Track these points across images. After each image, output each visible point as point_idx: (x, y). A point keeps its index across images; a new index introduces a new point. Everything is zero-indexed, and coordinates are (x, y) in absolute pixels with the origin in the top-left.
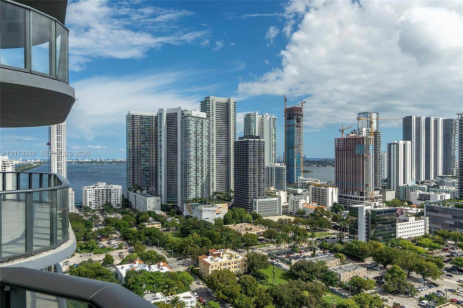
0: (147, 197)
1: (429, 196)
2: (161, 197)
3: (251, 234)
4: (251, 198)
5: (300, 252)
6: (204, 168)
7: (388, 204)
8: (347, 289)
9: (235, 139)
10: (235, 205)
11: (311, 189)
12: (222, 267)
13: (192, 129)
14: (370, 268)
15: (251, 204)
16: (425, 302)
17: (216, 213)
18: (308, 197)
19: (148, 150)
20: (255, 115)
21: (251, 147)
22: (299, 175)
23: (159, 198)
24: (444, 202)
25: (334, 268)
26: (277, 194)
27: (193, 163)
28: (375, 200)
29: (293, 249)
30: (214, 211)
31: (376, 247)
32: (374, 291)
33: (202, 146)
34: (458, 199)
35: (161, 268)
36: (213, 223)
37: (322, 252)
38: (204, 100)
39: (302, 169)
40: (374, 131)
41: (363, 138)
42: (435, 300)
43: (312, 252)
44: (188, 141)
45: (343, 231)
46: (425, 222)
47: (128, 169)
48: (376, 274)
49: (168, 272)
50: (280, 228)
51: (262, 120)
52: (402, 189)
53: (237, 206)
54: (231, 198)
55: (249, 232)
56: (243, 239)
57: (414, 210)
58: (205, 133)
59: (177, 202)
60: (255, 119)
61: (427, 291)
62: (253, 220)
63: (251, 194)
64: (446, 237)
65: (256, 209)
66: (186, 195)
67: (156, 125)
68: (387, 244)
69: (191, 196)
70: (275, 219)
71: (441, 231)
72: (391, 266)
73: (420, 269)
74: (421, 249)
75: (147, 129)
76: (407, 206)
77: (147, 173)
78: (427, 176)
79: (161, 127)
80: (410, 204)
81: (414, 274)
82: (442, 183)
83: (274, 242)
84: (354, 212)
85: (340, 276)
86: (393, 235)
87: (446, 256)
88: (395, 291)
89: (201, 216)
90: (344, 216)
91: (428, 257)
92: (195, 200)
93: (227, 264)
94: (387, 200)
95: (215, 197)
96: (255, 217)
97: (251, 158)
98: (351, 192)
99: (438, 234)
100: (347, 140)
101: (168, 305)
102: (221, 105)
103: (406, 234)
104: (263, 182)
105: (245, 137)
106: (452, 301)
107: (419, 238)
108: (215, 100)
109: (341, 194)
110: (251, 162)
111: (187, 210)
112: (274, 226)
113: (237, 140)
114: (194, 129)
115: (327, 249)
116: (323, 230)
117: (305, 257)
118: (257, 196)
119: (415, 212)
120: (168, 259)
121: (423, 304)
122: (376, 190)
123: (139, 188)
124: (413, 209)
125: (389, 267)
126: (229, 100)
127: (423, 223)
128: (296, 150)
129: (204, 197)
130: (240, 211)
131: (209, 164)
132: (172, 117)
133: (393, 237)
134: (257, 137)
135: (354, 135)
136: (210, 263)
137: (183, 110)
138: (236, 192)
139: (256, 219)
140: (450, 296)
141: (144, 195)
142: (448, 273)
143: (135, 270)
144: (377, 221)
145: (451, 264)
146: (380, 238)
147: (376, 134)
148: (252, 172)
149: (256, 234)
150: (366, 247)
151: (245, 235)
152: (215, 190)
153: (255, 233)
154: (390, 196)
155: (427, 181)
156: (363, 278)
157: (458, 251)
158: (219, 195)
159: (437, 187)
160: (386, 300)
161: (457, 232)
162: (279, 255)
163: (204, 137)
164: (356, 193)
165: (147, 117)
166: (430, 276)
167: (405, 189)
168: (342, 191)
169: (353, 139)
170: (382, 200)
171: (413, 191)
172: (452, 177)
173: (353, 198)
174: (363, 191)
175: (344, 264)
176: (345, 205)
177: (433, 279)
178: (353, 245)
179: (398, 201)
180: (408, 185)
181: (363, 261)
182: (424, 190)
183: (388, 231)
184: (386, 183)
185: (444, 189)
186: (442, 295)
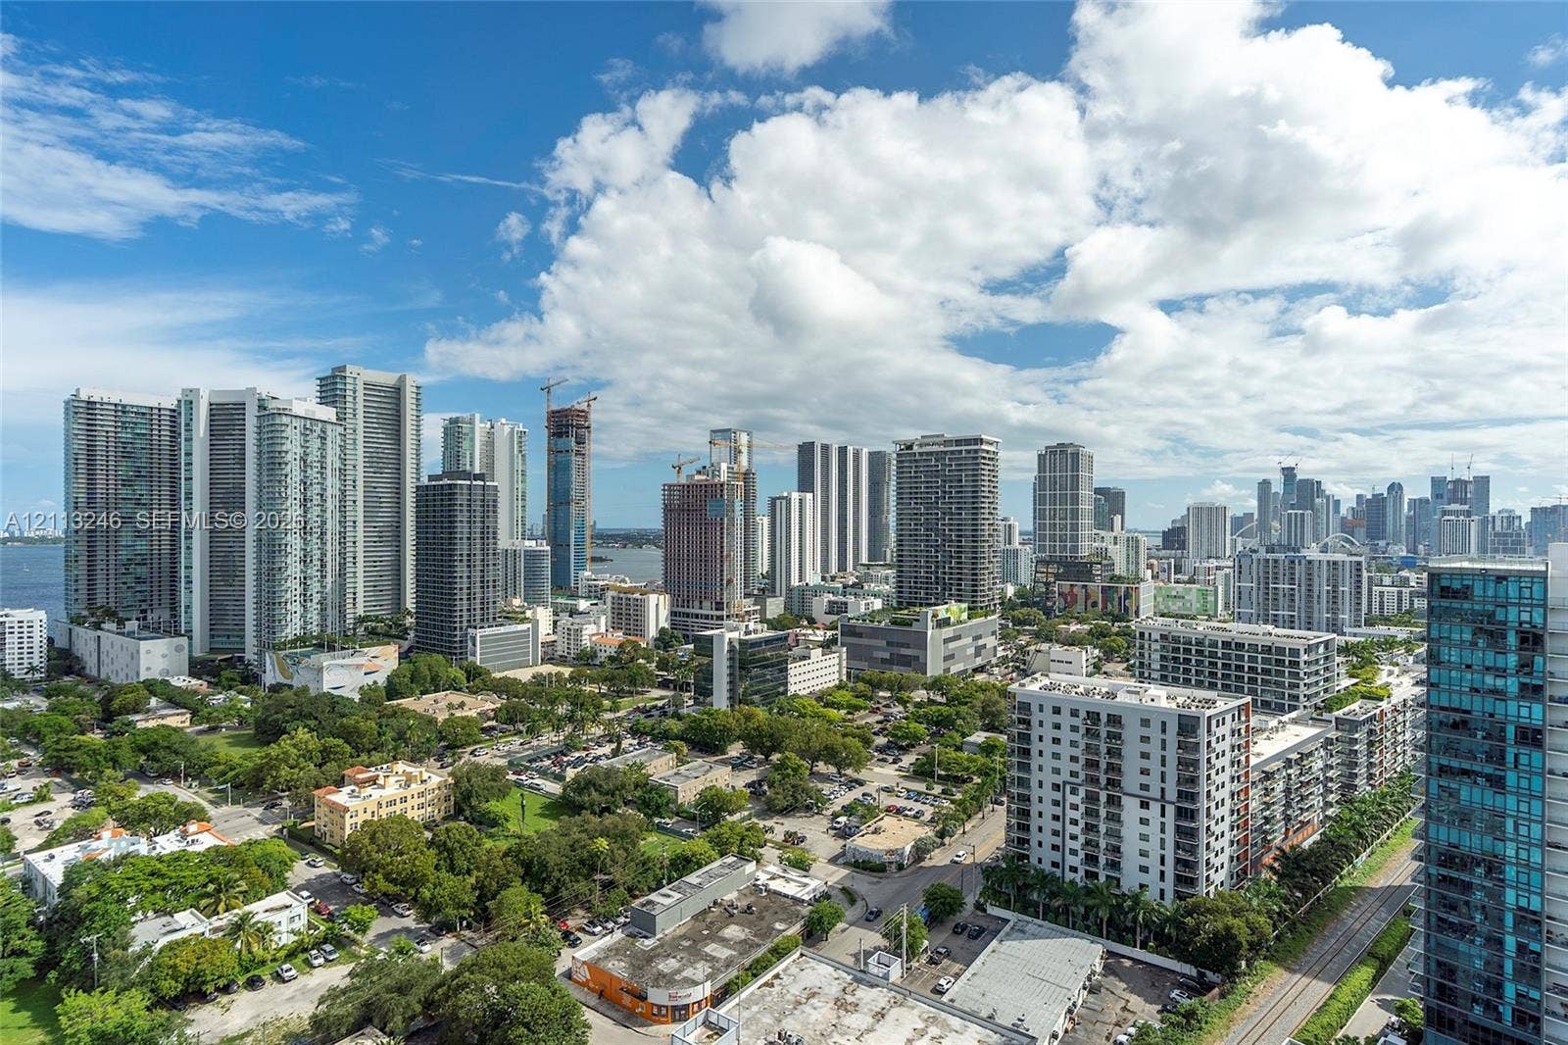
0: (140, 639)
1: (846, 604)
2: (190, 638)
3: (463, 718)
4: (461, 629)
5: (585, 749)
6: (329, 554)
7: (773, 625)
8: (692, 818)
9: (418, 479)
10: (418, 648)
11: (609, 600)
12: (384, 812)
13: (292, 447)
14: (738, 765)
15: (461, 642)
16: (843, 819)
17: (363, 672)
18: (603, 619)
19: (145, 504)
20: (471, 422)
21: (461, 499)
22: (581, 567)
23: (184, 641)
24: (872, 615)
25: (662, 775)
26: (529, 614)
27: (294, 542)
28: (747, 618)
29: (569, 746)
30: (359, 667)
31: (748, 718)
32: (746, 813)
33: (322, 495)
34: (895, 609)
35: (189, 839)
36: (357, 698)
37: (635, 742)
38: (329, 373)
39: (589, 553)
40: (743, 470)
41: (722, 485)
42: (860, 813)
43: (614, 746)
44: (280, 482)
45: (681, 690)
46: (840, 657)
47: (70, 561)
48: (750, 776)
49: (216, 849)
50: (536, 696)
51: (490, 434)
52: (796, 592)
53: (423, 649)
54: (406, 631)
55: (458, 714)
56: (440, 732)
57: (820, 635)
58: (332, 459)
59: (243, 650)
60: (473, 430)
61: (847, 797)
62: (468, 682)
63: (461, 616)
64: (876, 685)
65: (474, 654)
66: (274, 627)
67: (174, 434)
68: (770, 711)
69: (288, 630)
70: (524, 675)
71: (868, 673)
72: (778, 756)
73: (830, 754)
74: (832, 713)
75: (140, 443)
76: (805, 627)
77: (142, 571)
78: (842, 567)
79: (189, 440)
80: (812, 622)
81: (821, 767)
82: (868, 578)
83: (521, 732)
84: (705, 646)
85: (677, 792)
86: (781, 689)
87: (878, 722)
88: (786, 809)
89: (320, 681)
90: (683, 656)
91: (846, 727)
92: (301, 640)
93: (398, 801)
94: (769, 616)
95: (361, 631)
96: (473, 673)
97: (462, 529)
98: (697, 603)
99: (863, 680)
100: (688, 488)
101: (215, 941)
102: (380, 391)
103: (805, 685)
104: (494, 587)
105: (445, 474)
106: (888, 810)
107: (828, 692)
108: (362, 375)
109: (676, 609)
110: (461, 539)
111: (277, 671)
112: (521, 691)
113: (425, 481)
114: (299, 451)
115: (647, 734)
116: (638, 693)
117: (598, 758)
118: (478, 621)
119: (822, 639)
120: (212, 811)
121: (838, 826)
122: (747, 595)
123: (111, 614)
124: (817, 632)
125: (775, 757)
126: (402, 379)
127: (837, 661)
128: (573, 509)
129: (329, 631)
130: (433, 663)
131: (342, 543)
132: (226, 417)
133: (782, 694)
134: (477, 477)
135: (704, 477)
136: (347, 805)
137: (264, 397)
138: (420, 614)
139: (476, 680)
140: (886, 800)
141: (130, 634)
142: (881, 757)
143: (100, 857)
144: (751, 662)
145: (885, 736)
146: (756, 698)
147: (747, 476)
148: (465, 563)
149: (475, 715)
150: (731, 720)
151: (446, 721)
152: (360, 611)
153: (473, 713)
154: (775, 607)
155: (841, 574)
156: (724, 788)
157: (897, 710)
158: (374, 624)
159: (858, 585)
160: (771, 830)
161: (894, 673)
162: (535, 760)
163: (329, 471)
164: (707, 604)
165: (144, 411)
166: (849, 765)
167: (803, 592)
168: (677, 600)
169: (701, 486)
170: (758, 616)
171: (816, 596)
172: (882, 565)
173: (701, 615)
174: (721, 599)
175: (684, 764)
176: (685, 633)
177: (856, 771)
178: (703, 720)
179: (789, 617)
180: (807, 584)
181: (723, 752)
182: (837, 593)
183: (772, 681)
184: (767, 581)
185: (872, 588)
186: (872, 801)
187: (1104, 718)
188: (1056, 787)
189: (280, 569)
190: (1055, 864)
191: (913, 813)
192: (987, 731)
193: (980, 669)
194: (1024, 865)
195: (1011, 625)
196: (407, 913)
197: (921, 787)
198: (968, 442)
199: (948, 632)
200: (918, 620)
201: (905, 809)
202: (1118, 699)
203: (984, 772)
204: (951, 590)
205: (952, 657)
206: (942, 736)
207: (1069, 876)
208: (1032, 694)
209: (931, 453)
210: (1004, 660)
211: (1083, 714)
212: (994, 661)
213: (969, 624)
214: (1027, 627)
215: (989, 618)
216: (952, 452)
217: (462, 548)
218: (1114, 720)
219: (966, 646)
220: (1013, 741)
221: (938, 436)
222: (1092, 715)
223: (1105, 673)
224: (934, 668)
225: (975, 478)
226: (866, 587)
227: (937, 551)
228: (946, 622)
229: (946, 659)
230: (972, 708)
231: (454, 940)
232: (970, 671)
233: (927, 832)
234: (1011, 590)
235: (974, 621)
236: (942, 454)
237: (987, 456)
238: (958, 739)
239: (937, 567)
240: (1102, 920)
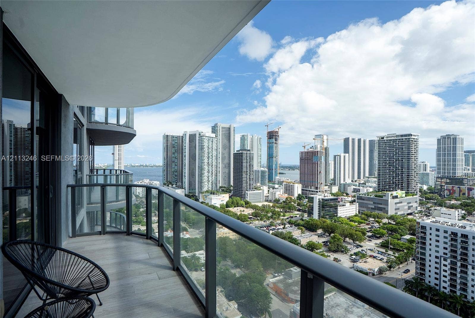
0: (176, 189)
1: (359, 189)
2: (185, 189)
3: (244, 214)
4: (244, 191)
5: (275, 226)
6: (214, 170)
7: (332, 194)
9: (234, 151)
10: (234, 195)
11: (284, 185)
12: (225, 235)
13: (206, 144)
14: (320, 236)
15: (244, 194)
16: (354, 257)
18: (282, 190)
19: (177, 158)
20: (247, 136)
21: (244, 156)
22: (276, 175)
24: (368, 193)
25: (297, 236)
26: (261, 188)
27: (206, 167)
28: (324, 192)
29: (271, 225)
30: (220, 199)
31: (324, 222)
32: (322, 250)
33: (212, 156)
34: (377, 192)
35: (184, 235)
36: (219, 207)
37: (290, 226)
38: (214, 125)
39: (278, 172)
40: (325, 147)
41: (318, 152)
42: (360, 255)
43: (283, 226)
44: (203, 153)
45: (304, 212)
46: (356, 206)
47: (164, 171)
48: (324, 240)
49: (189, 238)
50: (263, 210)
51: (252, 139)
52: (342, 185)
54: (231, 190)
55: (243, 213)
56: (238, 217)
57: (350, 199)
58: (215, 147)
59: (195, 193)
60: (248, 138)
61: (355, 250)
63: (244, 188)
64: (369, 216)
65: (247, 198)
66: (202, 188)
67: (182, 141)
68: (332, 221)
69: (205, 189)
70: (260, 205)
71: (366, 212)
72: (333, 234)
73: (351, 236)
74: (353, 223)
75: (176, 144)
76: (345, 196)
78: (359, 177)
79: (185, 143)
80: (347, 194)
81: (347, 239)
82: (368, 181)
83: (259, 220)
84: (311, 200)
85: (301, 241)
86: (336, 215)
87: (369, 228)
88: (334, 251)
89: (211, 202)
90: (305, 203)
91: (357, 228)
92: (207, 192)
93: (228, 233)
94: (333, 192)
95: (220, 190)
96: (247, 203)
97: (244, 164)
98: (310, 187)
99: (364, 214)
100: (307, 153)
102: (225, 129)
103: (344, 214)
104: (253, 180)
105: (241, 150)
106: (371, 256)
107: (352, 217)
108: (221, 125)
109: (303, 189)
110: (244, 167)
111: (202, 198)
112: (259, 209)
113: (236, 152)
114: (207, 145)
115: (293, 224)
116: (291, 212)
117: (279, 229)
118: (248, 189)
119: (350, 200)
120: (189, 230)
121: (352, 258)
122: (326, 185)
123: (170, 183)
125: (332, 235)
126: (230, 126)
128: (274, 159)
129: (213, 190)
130: (237, 199)
131: (216, 168)
132: (192, 137)
133: (336, 216)
134: (248, 150)
135: (312, 149)
137: (200, 132)
138: (234, 186)
139: (247, 204)
140: (369, 253)
141: (174, 188)
142: (369, 239)
143: (168, 236)
144: (325, 206)
145: (371, 233)
146: (327, 217)
147: (326, 149)
148: (245, 174)
149: (247, 214)
150: (318, 222)
151: (240, 214)
152: (220, 185)
153: (246, 213)
154: (335, 189)
155: (359, 180)
156: (315, 242)
157: (376, 225)
158: (223, 189)
159: (365, 184)
160: (329, 256)
161: (376, 212)
162: (262, 228)
163: (213, 150)
164: (313, 187)
165: (177, 137)
166: (357, 240)
167: (344, 185)
168: (304, 186)
169: (311, 152)
170: (329, 192)
171: (349, 186)
172: (374, 177)
173: (311, 191)
174: (317, 186)
175: (303, 233)
176: (306, 196)
177: (360, 242)
178: (310, 221)
179: (340, 193)
180: (346, 183)
181: (316, 232)
182: (357, 186)
183: (332, 212)
184: (333, 181)
185: (369, 185)
186: (365, 253)
187: (459, 235)
188: (437, 257)
189: (203, 174)
190: (436, 284)
191: (379, 258)
192: (412, 235)
193: (410, 214)
194: (423, 282)
195: (424, 200)
196: (229, 261)
197: (384, 251)
198: (406, 135)
199: (397, 200)
200: (385, 196)
201: (377, 257)
202: (467, 229)
203: (408, 249)
204: (399, 186)
205: (398, 209)
206: (393, 235)
207: (442, 289)
208: (427, 224)
209: (391, 140)
210: (420, 212)
211: (449, 233)
212: (416, 212)
213: (406, 198)
214: (432, 201)
215: (414, 197)
216: (399, 139)
217: (244, 169)
218: (465, 236)
219: (404, 206)
220: (419, 239)
221: (394, 134)
222: (455, 234)
223: (467, 220)
224: (391, 212)
225: (409, 148)
227: (393, 173)
228: (396, 197)
229: (396, 209)
230: (405, 227)
231: (240, 270)
232: (406, 214)
233: (384, 265)
234: (425, 187)
235: (408, 197)
236: (394, 141)
237: (414, 140)
238: (399, 237)
239: (393, 178)
240: (457, 309)
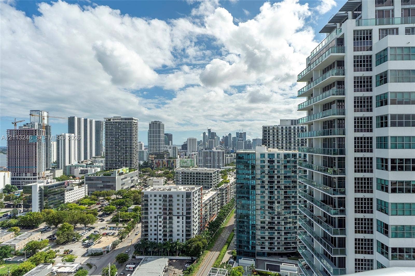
1: (87, 170)
7: (58, 179)
8: (22, 255)
14: (43, 231)
16: (87, 241)
24: (97, 173)
25: (8, 241)
28: (47, 178)
31: (48, 213)
32: (47, 248)
34: (105, 171)
40: (45, 125)
41: (36, 130)
42: (93, 238)
45: (17, 207)
46: (85, 188)
48: (50, 234)
52: (68, 168)
57: (77, 181)
61: (88, 234)
64: (98, 196)
68: (57, 210)
71: (95, 192)
72: (61, 225)
73: (82, 221)
74: (82, 207)
76: (72, 179)
78: (86, 158)
80: (74, 177)
81: (78, 225)
82: (95, 161)
84: (28, 190)
85: (15, 246)
86: (62, 201)
87: (99, 207)
88: (65, 242)
90: (17, 195)
91: (88, 211)
94: (56, 176)
98: (24, 174)
99: (94, 195)
100: (20, 131)
103: (72, 199)
106: (103, 235)
107: (81, 200)
109: (14, 177)
119: (78, 183)
121: (85, 244)
122: (47, 170)
124: (76, 180)
125: (60, 225)
127: (84, 189)
133: (63, 203)
135: (27, 127)
140: (102, 232)
142: (101, 218)
144: (49, 193)
145: (102, 211)
146: (52, 206)
147: (47, 128)
150: (40, 215)
154: (59, 173)
155: (85, 161)
156: (37, 240)
157: (106, 202)
159: (92, 164)
160: (58, 251)
161: (105, 191)
164: (29, 174)
166: (89, 223)
167: (70, 167)
168: (14, 173)
169: (26, 131)
170: (52, 177)
171: (76, 168)
172: (100, 157)
173: (26, 178)
174: (36, 172)
175: (18, 235)
176: (19, 185)
177: (91, 224)
178: (27, 217)
179: (65, 176)
180: (72, 165)
181: (37, 227)
182: (84, 167)
183: (58, 199)
184: (56, 164)
185: (97, 165)
186: (97, 233)
187: (168, 196)
188: (155, 217)
190: (155, 239)
191: (112, 234)
192: (135, 205)
193: (133, 187)
194: (147, 242)
195: (142, 173)
197: (114, 225)
198: (128, 119)
199: (123, 176)
200: (113, 174)
201: (109, 233)
202: (171, 190)
203: (134, 217)
204: (123, 164)
205: (124, 184)
206: (121, 208)
207: (159, 241)
208: (149, 192)
209: (116, 122)
210: (140, 183)
211: (162, 196)
212: (137, 184)
213: (129, 173)
214: (147, 173)
215: (135, 171)
216: (124, 122)
218: (171, 196)
219: (129, 180)
220: (143, 206)
221: (119, 117)
222: (165, 196)
223: (168, 184)
224: (118, 188)
225: (131, 130)
226: (95, 164)
227: (119, 152)
228: (122, 174)
229: (122, 185)
230: (130, 198)
232: (130, 188)
233: (117, 239)
234: (142, 163)
235: (131, 173)
236: (120, 123)
237: (135, 124)
238: (126, 208)
239: (119, 157)
240: (168, 251)
